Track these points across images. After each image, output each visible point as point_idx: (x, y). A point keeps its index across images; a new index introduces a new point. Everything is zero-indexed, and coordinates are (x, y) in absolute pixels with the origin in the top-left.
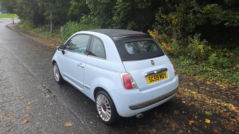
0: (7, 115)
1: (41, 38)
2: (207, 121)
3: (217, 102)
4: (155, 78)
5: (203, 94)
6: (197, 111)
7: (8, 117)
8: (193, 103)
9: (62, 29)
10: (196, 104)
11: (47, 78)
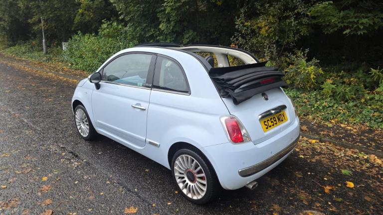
0: (10, 205)
1: (28, 64)
2: (349, 184)
3: (352, 154)
4: (272, 122)
5: (327, 144)
6: (329, 170)
7: (13, 207)
8: (317, 157)
9: (65, 46)
10: (322, 159)
11: (62, 133)
